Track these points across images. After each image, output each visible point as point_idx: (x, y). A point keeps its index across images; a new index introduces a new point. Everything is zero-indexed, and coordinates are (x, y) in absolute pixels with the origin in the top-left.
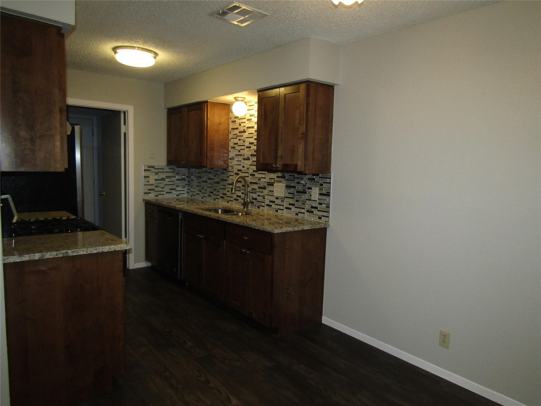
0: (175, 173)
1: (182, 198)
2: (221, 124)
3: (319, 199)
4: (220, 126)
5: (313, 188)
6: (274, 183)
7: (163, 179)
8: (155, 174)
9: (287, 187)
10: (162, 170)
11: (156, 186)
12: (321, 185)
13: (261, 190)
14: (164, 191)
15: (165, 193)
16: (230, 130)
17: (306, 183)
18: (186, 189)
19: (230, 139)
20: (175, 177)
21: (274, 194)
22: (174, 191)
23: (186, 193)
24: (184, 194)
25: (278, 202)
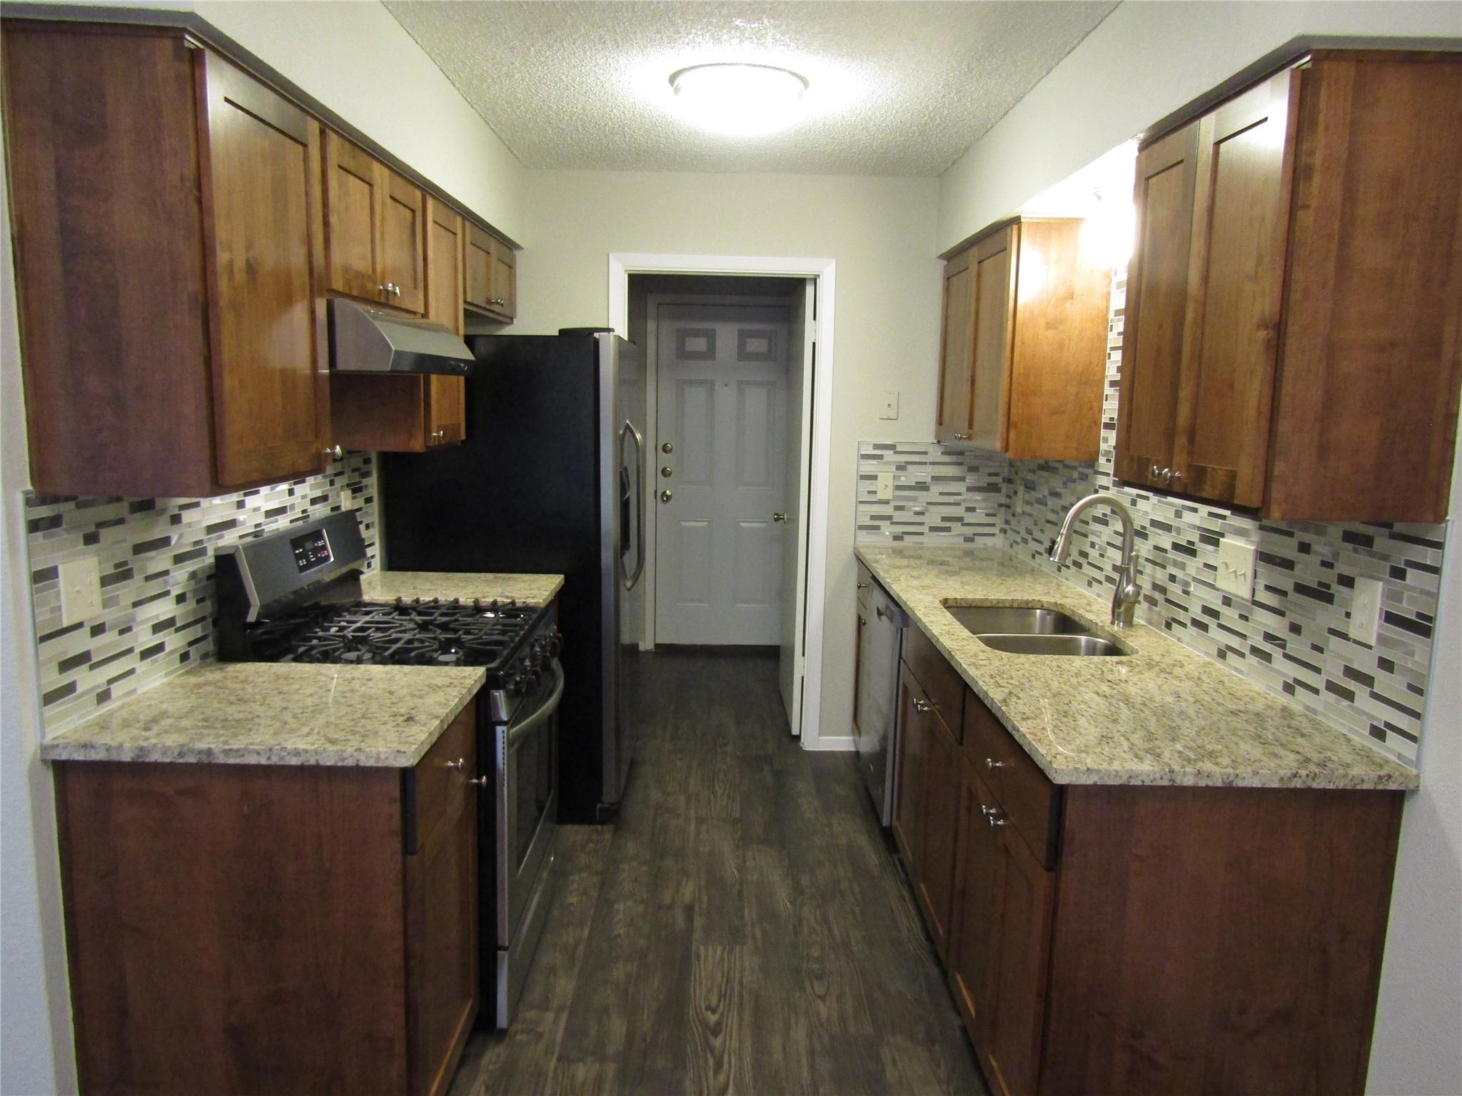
0: (965, 468)
1: (984, 549)
2: (1072, 298)
3: (1382, 639)
4: (1068, 304)
5: (1359, 582)
6: (1222, 535)
7: (921, 486)
8: (894, 470)
9: (1264, 557)
10: (917, 458)
11: (898, 508)
12: (1398, 573)
13: (1181, 557)
14: (922, 524)
15: (925, 529)
16: (1111, 316)
17: (1336, 555)
18: (998, 521)
19: (1108, 351)
20: (963, 479)
21: (1217, 581)
22: (956, 526)
23: (1001, 532)
24: (993, 535)
25: (1230, 616)
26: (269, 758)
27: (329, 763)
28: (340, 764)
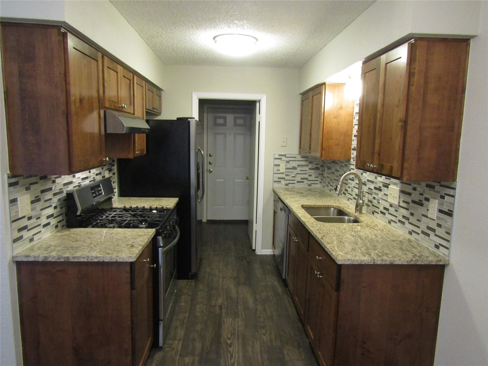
0: (308, 162)
1: (315, 188)
2: (342, 108)
3: (438, 218)
4: (341, 110)
5: (431, 200)
6: (389, 185)
7: (294, 168)
8: (285, 163)
9: (402, 192)
10: (293, 159)
11: (286, 175)
12: (442, 197)
13: (377, 192)
14: (295, 180)
15: (295, 182)
16: (354, 114)
17: (424, 191)
18: (319, 179)
19: (354, 126)
20: (308, 166)
21: (388, 199)
22: (305, 181)
23: (320, 183)
24: (317, 184)
25: (392, 210)
26: (87, 259)
27: (107, 261)
28: (111, 261)
